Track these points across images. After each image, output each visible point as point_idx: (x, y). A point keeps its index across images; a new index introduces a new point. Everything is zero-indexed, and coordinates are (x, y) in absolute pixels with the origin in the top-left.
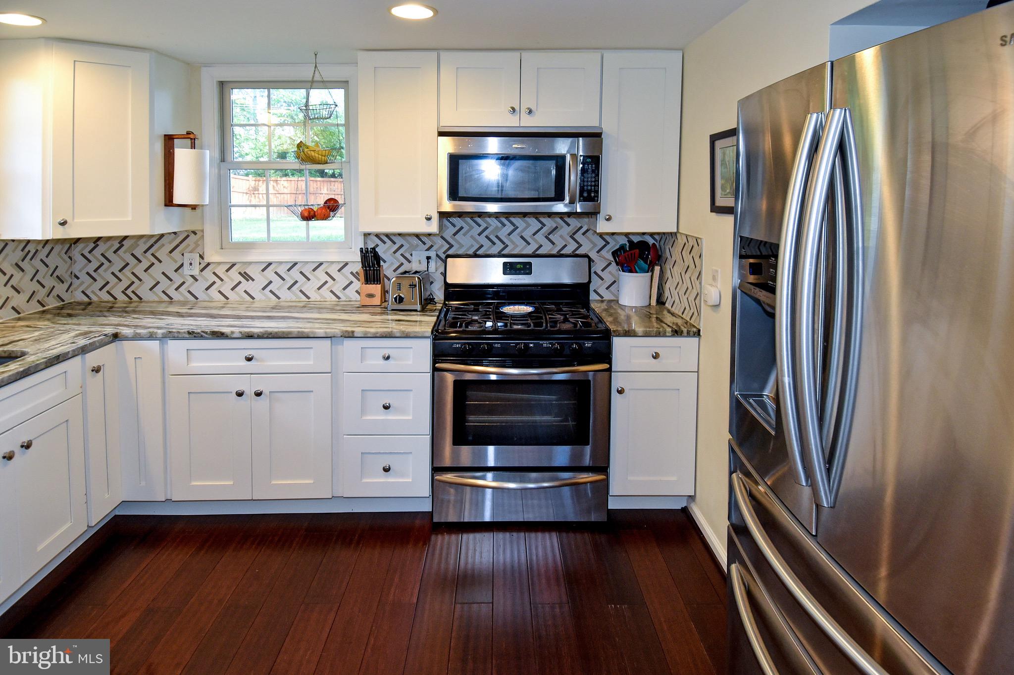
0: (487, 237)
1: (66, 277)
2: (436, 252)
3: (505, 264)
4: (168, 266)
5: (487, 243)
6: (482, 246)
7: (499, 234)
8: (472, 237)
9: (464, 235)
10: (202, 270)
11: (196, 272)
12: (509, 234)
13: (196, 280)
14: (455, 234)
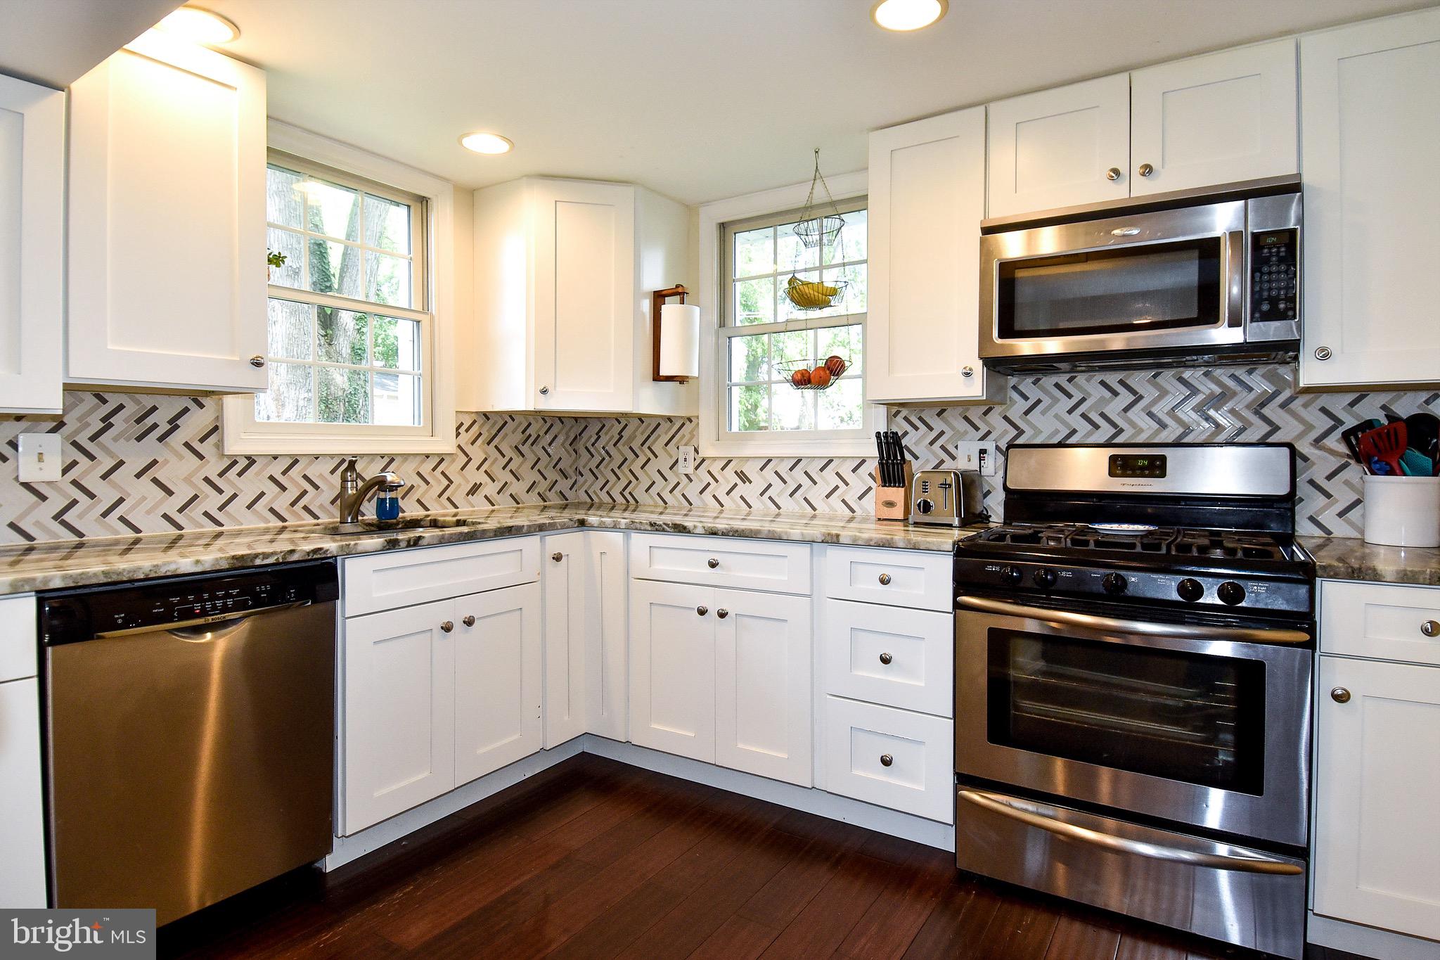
0: (1084, 416)
1: (570, 472)
2: (996, 443)
3: (1113, 459)
4: (663, 463)
5: (1084, 427)
6: (1074, 432)
7: (1107, 411)
8: (1057, 416)
9: (1043, 413)
10: (696, 468)
11: (690, 470)
12: (1126, 410)
13: (691, 480)
14: (1027, 413)
